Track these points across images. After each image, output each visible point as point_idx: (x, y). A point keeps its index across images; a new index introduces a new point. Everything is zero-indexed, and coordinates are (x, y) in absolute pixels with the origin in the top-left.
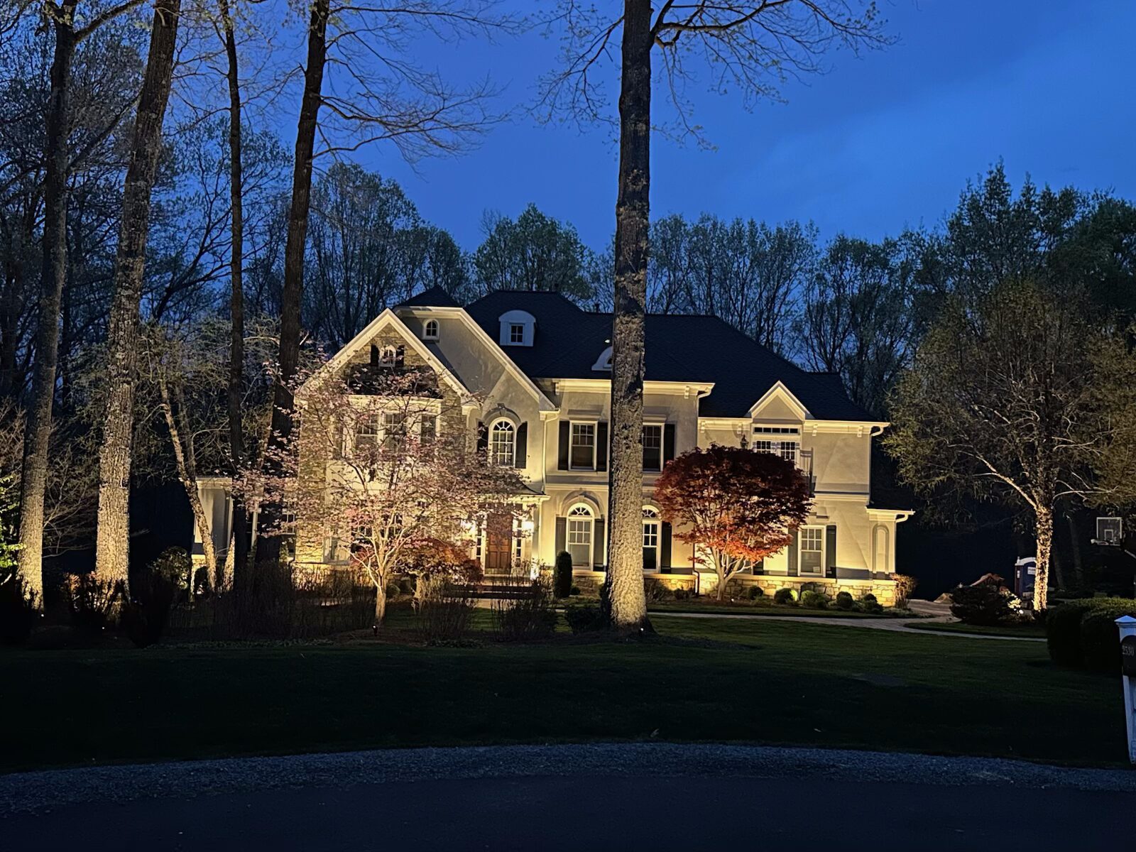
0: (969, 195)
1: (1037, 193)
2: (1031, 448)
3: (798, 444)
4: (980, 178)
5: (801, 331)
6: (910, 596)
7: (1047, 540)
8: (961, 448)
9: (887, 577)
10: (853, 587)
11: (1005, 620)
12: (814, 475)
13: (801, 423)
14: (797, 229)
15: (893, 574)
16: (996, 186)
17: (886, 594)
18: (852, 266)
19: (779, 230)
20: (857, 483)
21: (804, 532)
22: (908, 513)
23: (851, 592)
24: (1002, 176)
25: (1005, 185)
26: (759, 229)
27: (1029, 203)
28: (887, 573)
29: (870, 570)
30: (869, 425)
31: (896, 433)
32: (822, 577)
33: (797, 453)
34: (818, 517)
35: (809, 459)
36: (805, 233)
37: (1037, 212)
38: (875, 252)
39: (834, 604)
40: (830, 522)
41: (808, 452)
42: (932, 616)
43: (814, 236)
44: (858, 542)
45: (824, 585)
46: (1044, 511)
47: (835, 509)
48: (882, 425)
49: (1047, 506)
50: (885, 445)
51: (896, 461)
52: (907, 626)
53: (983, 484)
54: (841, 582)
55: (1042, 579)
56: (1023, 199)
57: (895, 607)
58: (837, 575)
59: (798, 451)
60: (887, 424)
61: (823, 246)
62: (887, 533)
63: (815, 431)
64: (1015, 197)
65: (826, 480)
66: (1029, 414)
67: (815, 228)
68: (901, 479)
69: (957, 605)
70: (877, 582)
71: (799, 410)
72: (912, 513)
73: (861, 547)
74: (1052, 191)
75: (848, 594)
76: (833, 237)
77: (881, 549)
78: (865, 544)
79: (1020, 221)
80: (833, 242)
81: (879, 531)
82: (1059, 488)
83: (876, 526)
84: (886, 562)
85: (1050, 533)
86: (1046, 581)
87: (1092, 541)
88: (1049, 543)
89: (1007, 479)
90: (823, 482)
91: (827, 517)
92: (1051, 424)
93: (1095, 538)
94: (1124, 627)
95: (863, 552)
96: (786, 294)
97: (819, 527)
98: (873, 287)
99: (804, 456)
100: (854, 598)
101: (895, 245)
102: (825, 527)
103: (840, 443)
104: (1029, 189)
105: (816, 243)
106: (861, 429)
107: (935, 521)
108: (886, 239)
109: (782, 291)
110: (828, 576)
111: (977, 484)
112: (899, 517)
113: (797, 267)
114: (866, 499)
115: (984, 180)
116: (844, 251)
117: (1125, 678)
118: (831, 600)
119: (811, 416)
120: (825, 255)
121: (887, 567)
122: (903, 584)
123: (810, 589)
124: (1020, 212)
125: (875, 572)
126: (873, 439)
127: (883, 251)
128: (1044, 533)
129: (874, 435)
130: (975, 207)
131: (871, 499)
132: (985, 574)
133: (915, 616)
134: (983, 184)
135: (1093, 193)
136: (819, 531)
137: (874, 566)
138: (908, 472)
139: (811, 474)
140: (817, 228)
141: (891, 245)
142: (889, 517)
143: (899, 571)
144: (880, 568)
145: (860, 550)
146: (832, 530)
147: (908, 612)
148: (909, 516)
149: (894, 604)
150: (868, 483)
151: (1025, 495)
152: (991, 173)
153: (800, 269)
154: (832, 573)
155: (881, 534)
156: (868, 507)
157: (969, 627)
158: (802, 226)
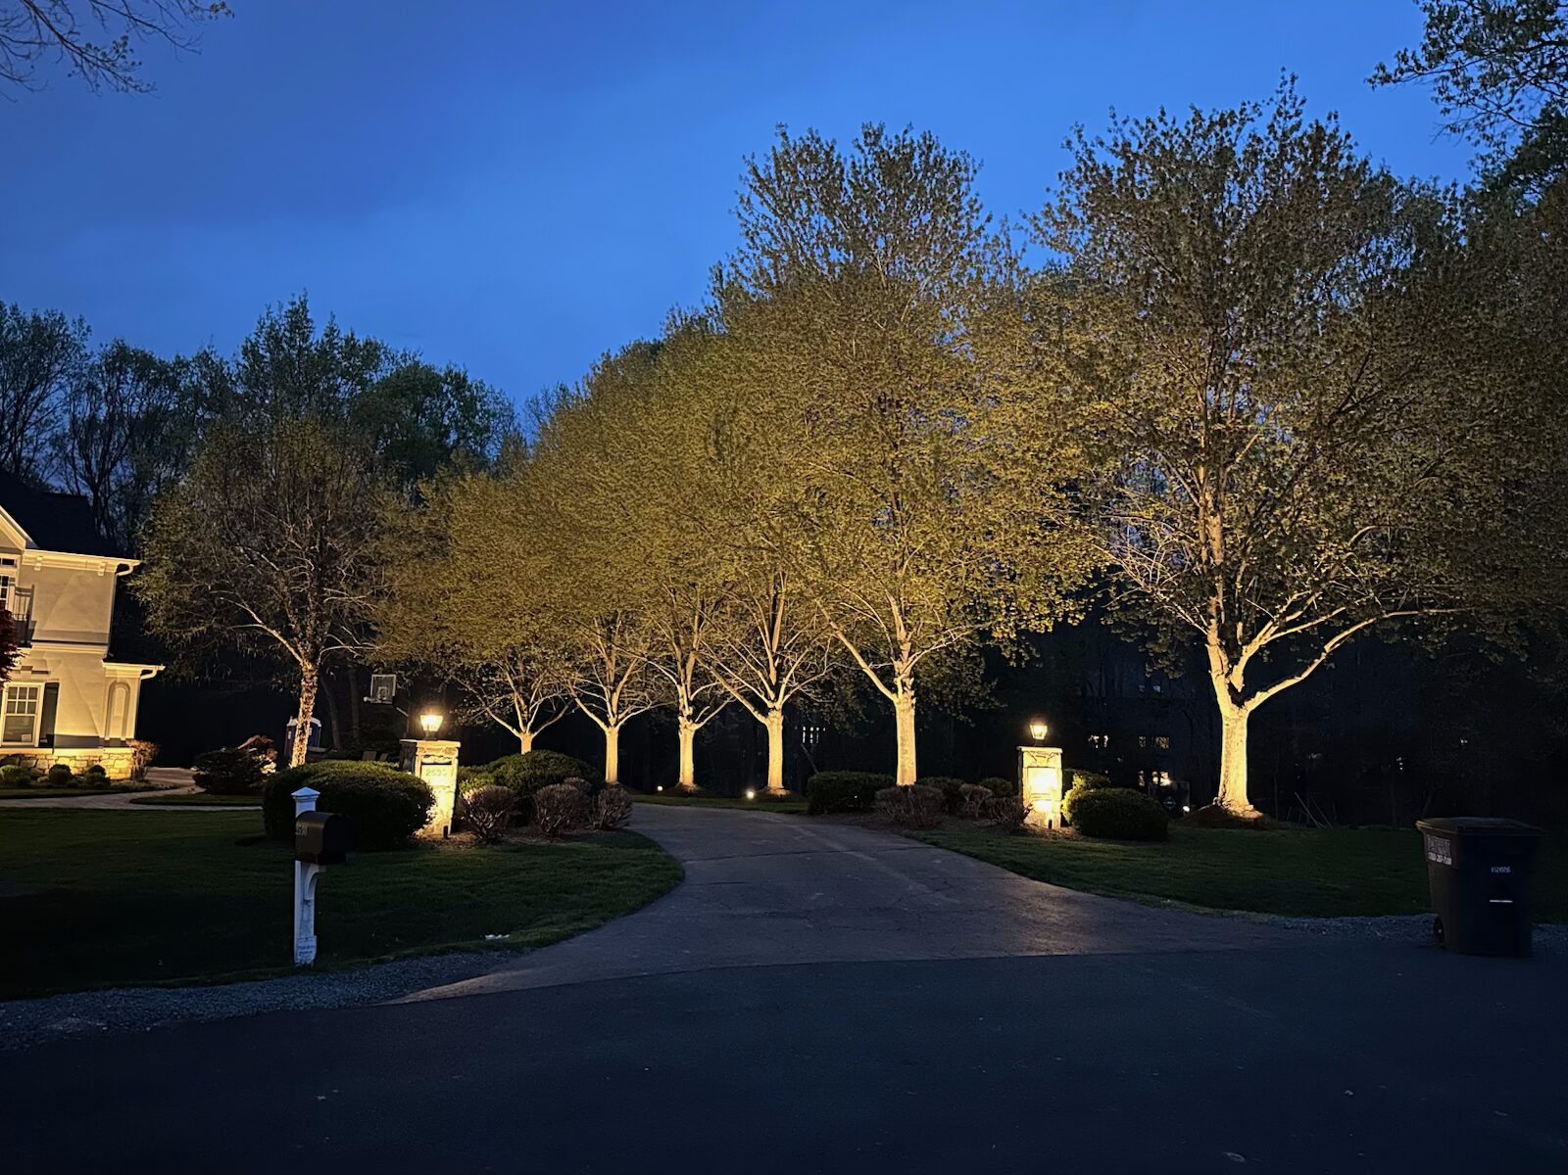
0: (268, 323)
1: (342, 336)
2: (302, 598)
3: (13, 580)
4: (281, 307)
5: (62, 448)
6: (150, 764)
7: (310, 698)
8: (223, 595)
9: (123, 744)
10: (74, 759)
11: (256, 787)
12: (33, 618)
13: (19, 552)
14: (61, 321)
15: (130, 740)
16: (298, 320)
17: (118, 764)
18: (133, 380)
19: (36, 319)
20: (93, 631)
21: (12, 690)
22: (155, 669)
23: (71, 764)
24: (305, 310)
25: (308, 321)
26: (9, 312)
27: (332, 345)
28: (123, 739)
29: (102, 736)
30: (115, 562)
31: (148, 574)
32: (33, 747)
33: (11, 590)
34: (34, 672)
35: (28, 599)
36: (71, 329)
37: (339, 356)
38: (163, 368)
39: (46, 781)
40: (49, 679)
41: (26, 590)
42: (175, 787)
43: (84, 334)
44: (89, 703)
45: (35, 757)
46: (310, 667)
47: (60, 662)
48: (132, 563)
49: (313, 661)
50: (132, 587)
51: (145, 607)
52: (133, 801)
53: (248, 636)
54: (58, 752)
55: (301, 741)
56: (326, 339)
57: (131, 779)
58: (55, 744)
59: (13, 588)
60: (137, 563)
61: (95, 348)
62: (128, 693)
63: (39, 565)
64: (317, 336)
65: (49, 626)
66: (303, 562)
67: (85, 325)
68: (148, 627)
69: (202, 773)
70: (108, 750)
71: (18, 536)
72: (162, 668)
73: (91, 708)
74: (356, 337)
75: (66, 768)
76: (110, 341)
77: (118, 711)
78: (97, 706)
79: (323, 361)
80: (109, 348)
81: (117, 690)
82: (330, 642)
83: (115, 683)
84: (123, 724)
85: (314, 691)
86: (306, 742)
87: (365, 699)
88: (312, 701)
89: (274, 632)
90: (45, 628)
91: (47, 672)
92: (325, 575)
93: (369, 696)
94: (301, 801)
95: (93, 715)
96: (41, 399)
97: (34, 685)
98: (158, 409)
99: (21, 595)
100: (73, 771)
101: (187, 365)
102: (43, 685)
103: (73, 581)
104: (332, 330)
105: (85, 343)
106: (105, 566)
107: (182, 677)
108: (178, 357)
109: (36, 394)
110: (42, 745)
111: (241, 637)
112: (145, 672)
113: (58, 367)
114: (103, 651)
115: (285, 309)
116: (120, 359)
117: (298, 863)
118: (43, 775)
119: (35, 545)
120: (96, 360)
121: (124, 732)
122: (141, 752)
123: (13, 764)
124: (323, 353)
125: (107, 739)
126: (119, 578)
127: (172, 370)
128: (308, 691)
129: (121, 574)
130: (274, 339)
131: (110, 650)
132: (252, 736)
133: (152, 789)
134: (283, 314)
135: (402, 352)
136: (34, 690)
137: (107, 731)
138: (156, 620)
139: (28, 617)
140: (89, 327)
141: (181, 364)
142: (132, 673)
143: (138, 737)
144: (115, 734)
145: (90, 713)
146: (52, 689)
147: (143, 785)
148: (159, 672)
149: (129, 775)
150: (108, 631)
151: (292, 650)
152: (293, 303)
153: (61, 372)
154: (48, 741)
155: (119, 692)
156: (105, 660)
157: (213, 797)
158: (68, 319)
